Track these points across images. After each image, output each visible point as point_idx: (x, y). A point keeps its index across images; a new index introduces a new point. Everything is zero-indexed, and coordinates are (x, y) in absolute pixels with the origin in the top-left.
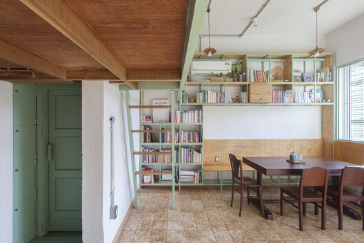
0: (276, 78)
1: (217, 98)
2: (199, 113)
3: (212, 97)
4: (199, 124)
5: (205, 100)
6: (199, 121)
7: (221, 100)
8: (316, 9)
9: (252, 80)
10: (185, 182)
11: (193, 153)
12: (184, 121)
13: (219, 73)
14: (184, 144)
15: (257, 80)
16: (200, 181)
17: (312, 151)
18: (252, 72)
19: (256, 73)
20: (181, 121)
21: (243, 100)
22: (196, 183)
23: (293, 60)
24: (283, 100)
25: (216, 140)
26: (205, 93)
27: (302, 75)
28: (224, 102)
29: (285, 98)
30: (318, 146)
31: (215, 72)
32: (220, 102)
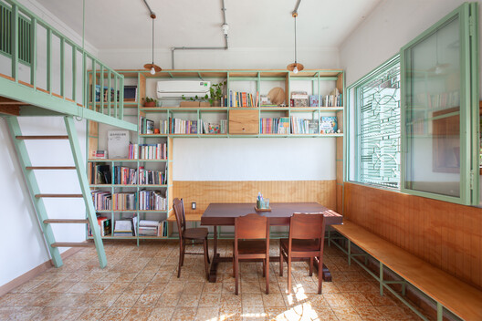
0: (274, 102)
1: (187, 127)
2: (162, 147)
3: (180, 126)
4: (163, 160)
5: (172, 130)
6: (162, 158)
7: (192, 129)
8: (294, 14)
9: (235, 104)
10: (145, 235)
11: (155, 197)
12: (143, 157)
13: (193, 95)
14: (144, 186)
15: (241, 104)
16: (165, 234)
17: (322, 196)
18: (235, 94)
19: (240, 95)
20: (140, 157)
21: (223, 131)
22: (160, 236)
23: (290, 78)
24: (276, 131)
25: (193, 182)
26: (172, 121)
27: (309, 97)
28: (196, 133)
29: (279, 128)
30: (329, 189)
31: (186, 95)
32: (191, 132)
